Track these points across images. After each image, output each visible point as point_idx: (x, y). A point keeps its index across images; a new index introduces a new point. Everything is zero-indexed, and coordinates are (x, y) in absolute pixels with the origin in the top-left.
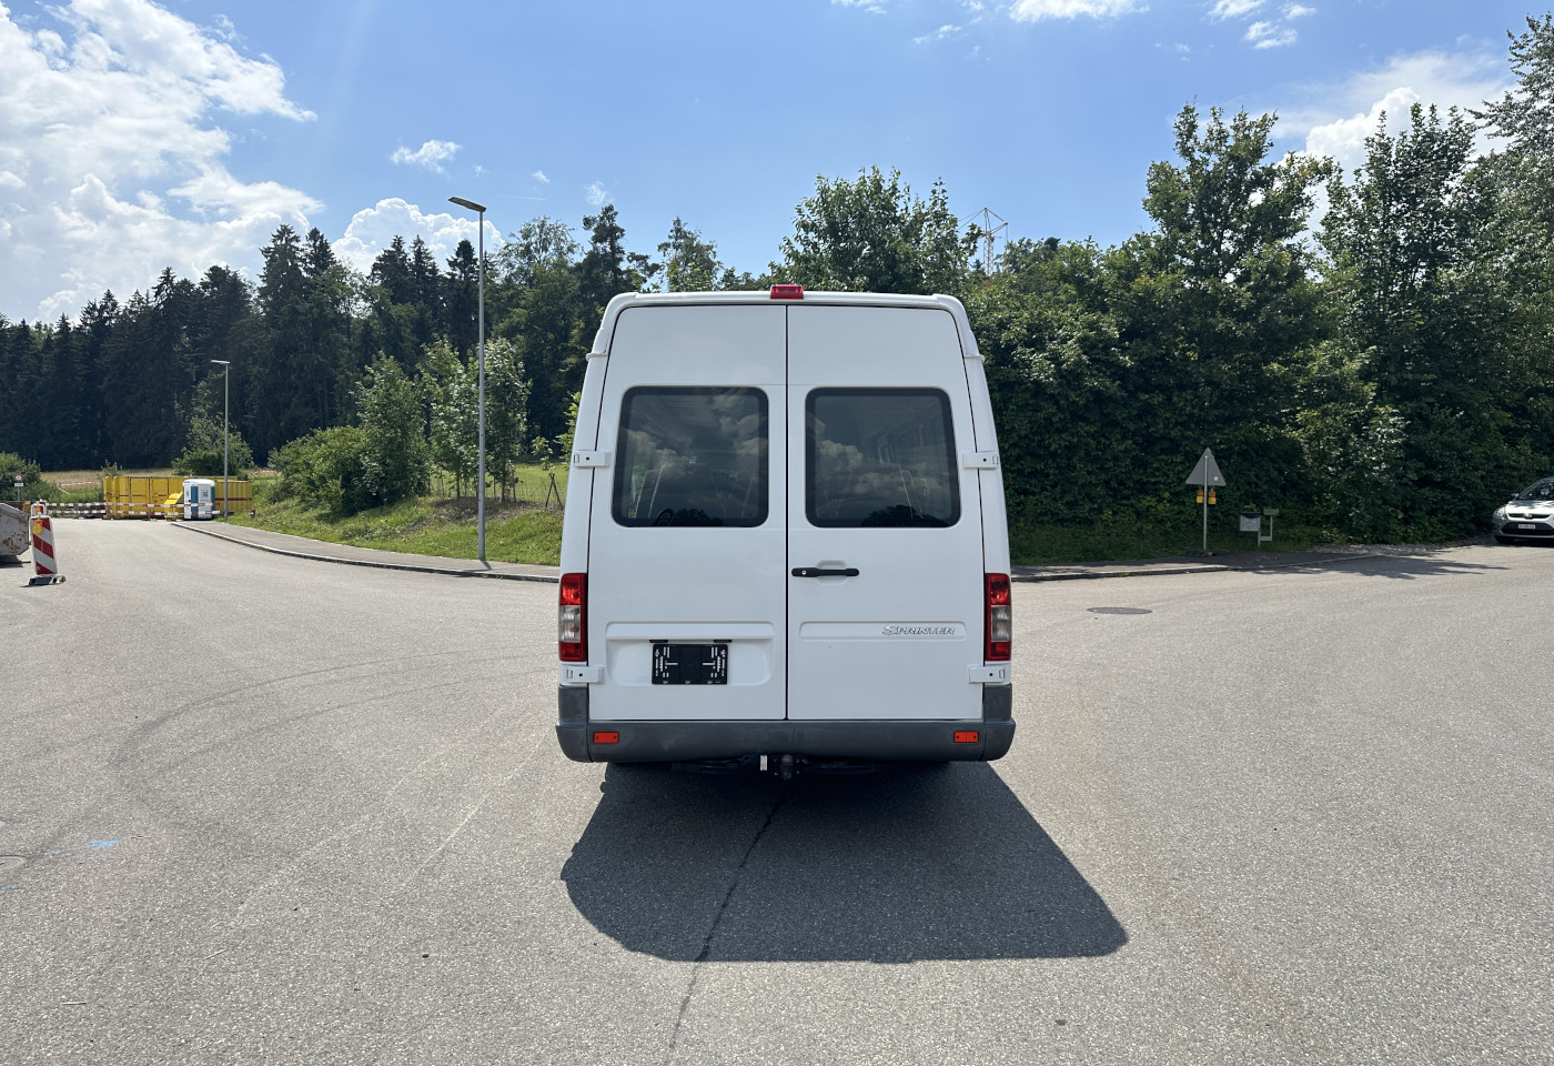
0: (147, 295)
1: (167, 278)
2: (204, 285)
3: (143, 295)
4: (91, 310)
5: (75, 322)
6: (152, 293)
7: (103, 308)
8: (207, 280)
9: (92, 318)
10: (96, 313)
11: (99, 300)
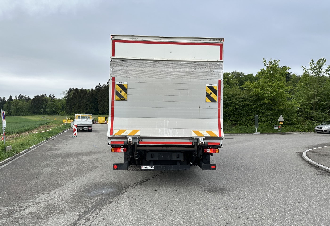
0: (106, 84)
5: (94, 89)
7: (99, 86)
9: (97, 88)
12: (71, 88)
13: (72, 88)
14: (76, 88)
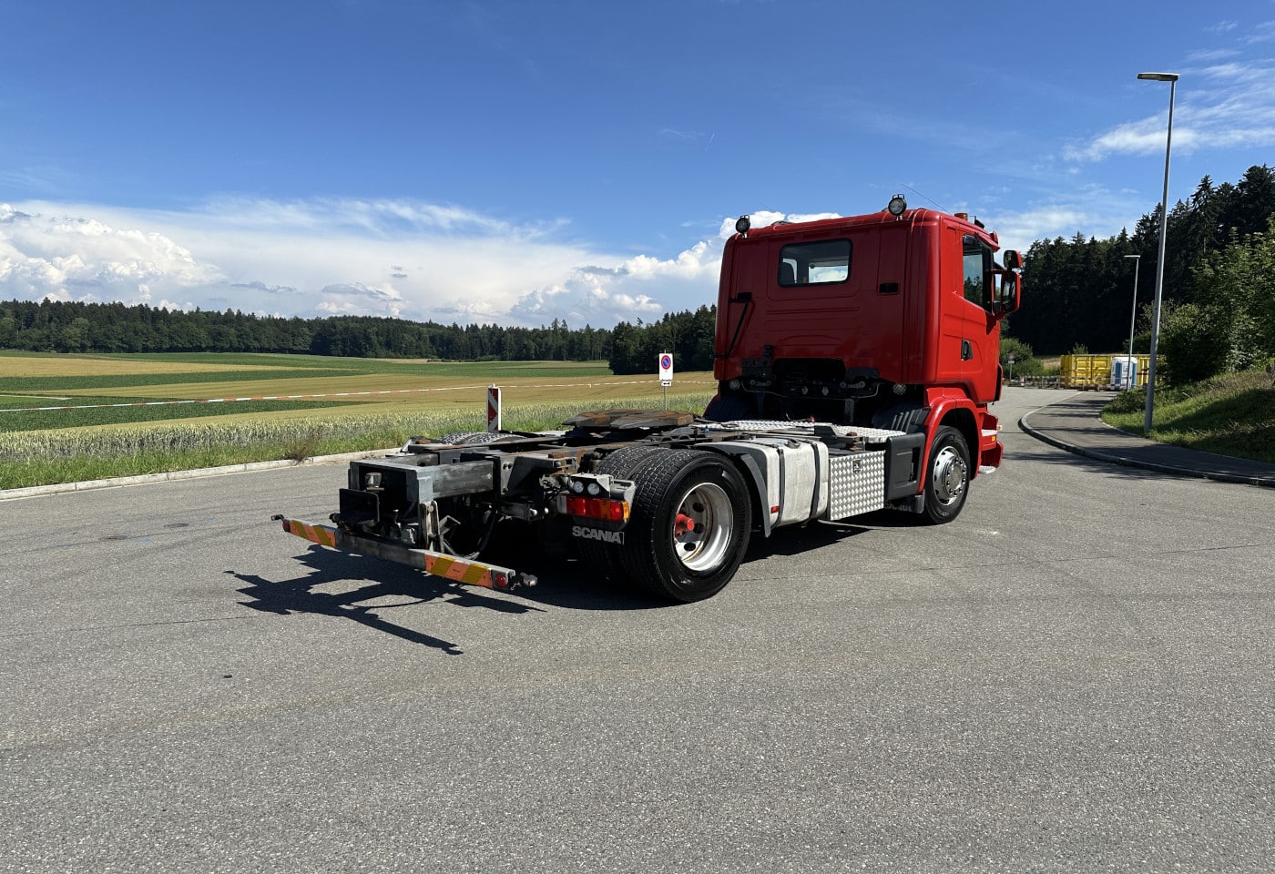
0: (1187, 203)
1: (1205, 185)
2: (1242, 185)
3: (1184, 202)
4: (1143, 223)
5: (1131, 234)
6: (1191, 200)
7: (1154, 219)
8: (1244, 180)
9: (1145, 228)
10: (1148, 224)
11: (1150, 211)
12: (1036, 244)
13: (1042, 241)
14: (1057, 238)
